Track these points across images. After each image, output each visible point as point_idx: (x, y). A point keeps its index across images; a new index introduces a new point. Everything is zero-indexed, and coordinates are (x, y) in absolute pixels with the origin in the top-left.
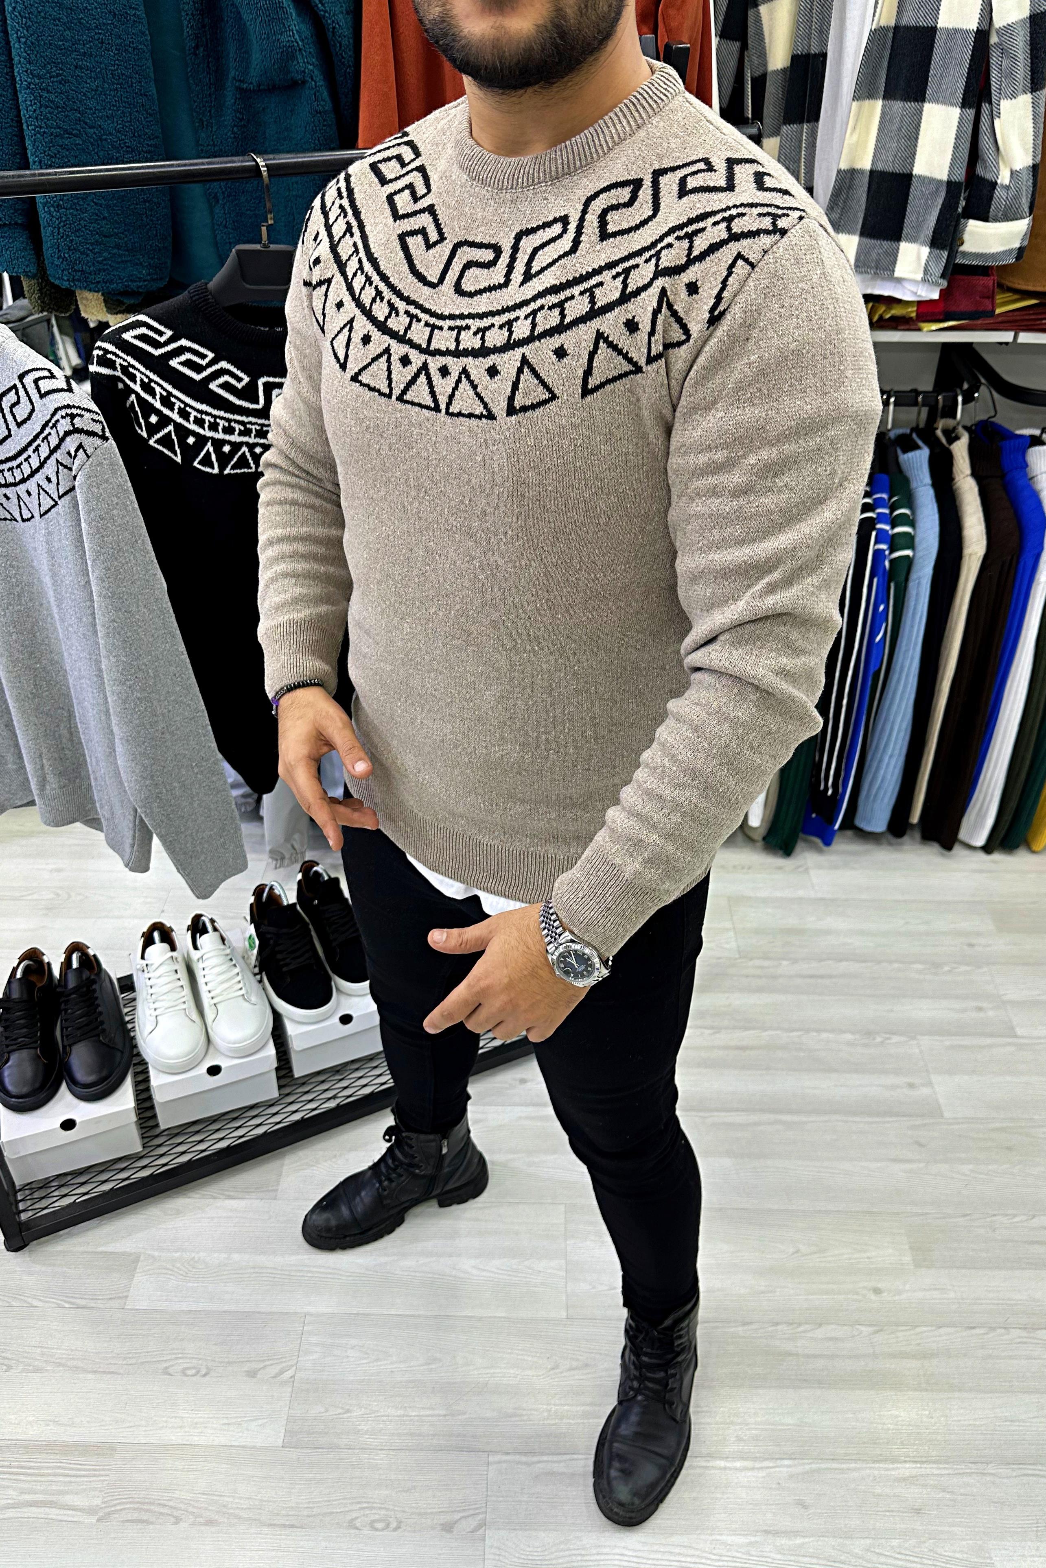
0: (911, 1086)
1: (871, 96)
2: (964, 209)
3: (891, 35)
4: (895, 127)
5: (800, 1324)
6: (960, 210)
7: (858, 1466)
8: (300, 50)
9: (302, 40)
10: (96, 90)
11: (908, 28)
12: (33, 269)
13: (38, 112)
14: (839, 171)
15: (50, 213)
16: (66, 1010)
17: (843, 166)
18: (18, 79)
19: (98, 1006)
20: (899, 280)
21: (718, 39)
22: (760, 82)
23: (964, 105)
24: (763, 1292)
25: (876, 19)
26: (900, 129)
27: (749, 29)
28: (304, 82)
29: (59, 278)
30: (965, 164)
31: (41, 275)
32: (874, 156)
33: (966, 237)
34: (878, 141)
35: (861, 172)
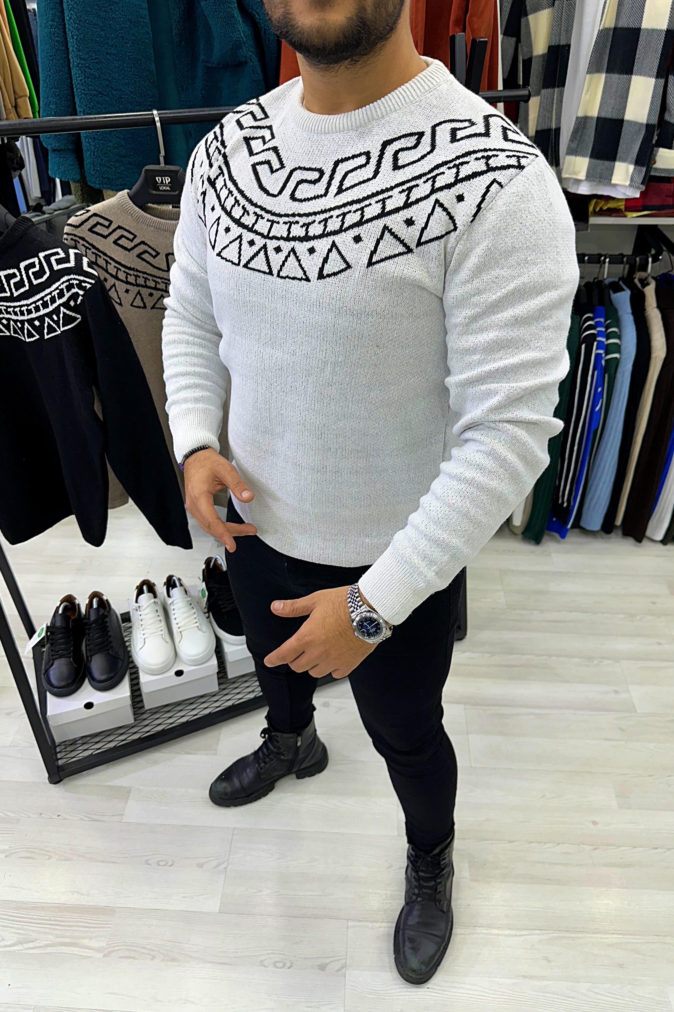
0: (616, 692)
1: (598, 71)
2: (656, 141)
3: (611, 33)
4: (614, 90)
5: (545, 843)
6: (654, 142)
8: (244, 43)
9: (246, 37)
10: (119, 68)
11: (622, 29)
12: (78, 177)
13: (83, 81)
14: (577, 118)
15: (89, 142)
16: (89, 634)
17: (580, 114)
18: (71, 61)
19: (109, 631)
20: (615, 185)
21: (502, 36)
22: (528, 63)
23: (658, 76)
24: (522, 822)
25: (602, 23)
26: (616, 92)
27: (522, 30)
28: (246, 63)
29: (93, 183)
30: (658, 113)
31: (83, 181)
32: (600, 108)
33: (657, 158)
34: (602, 99)
35: (592, 118)
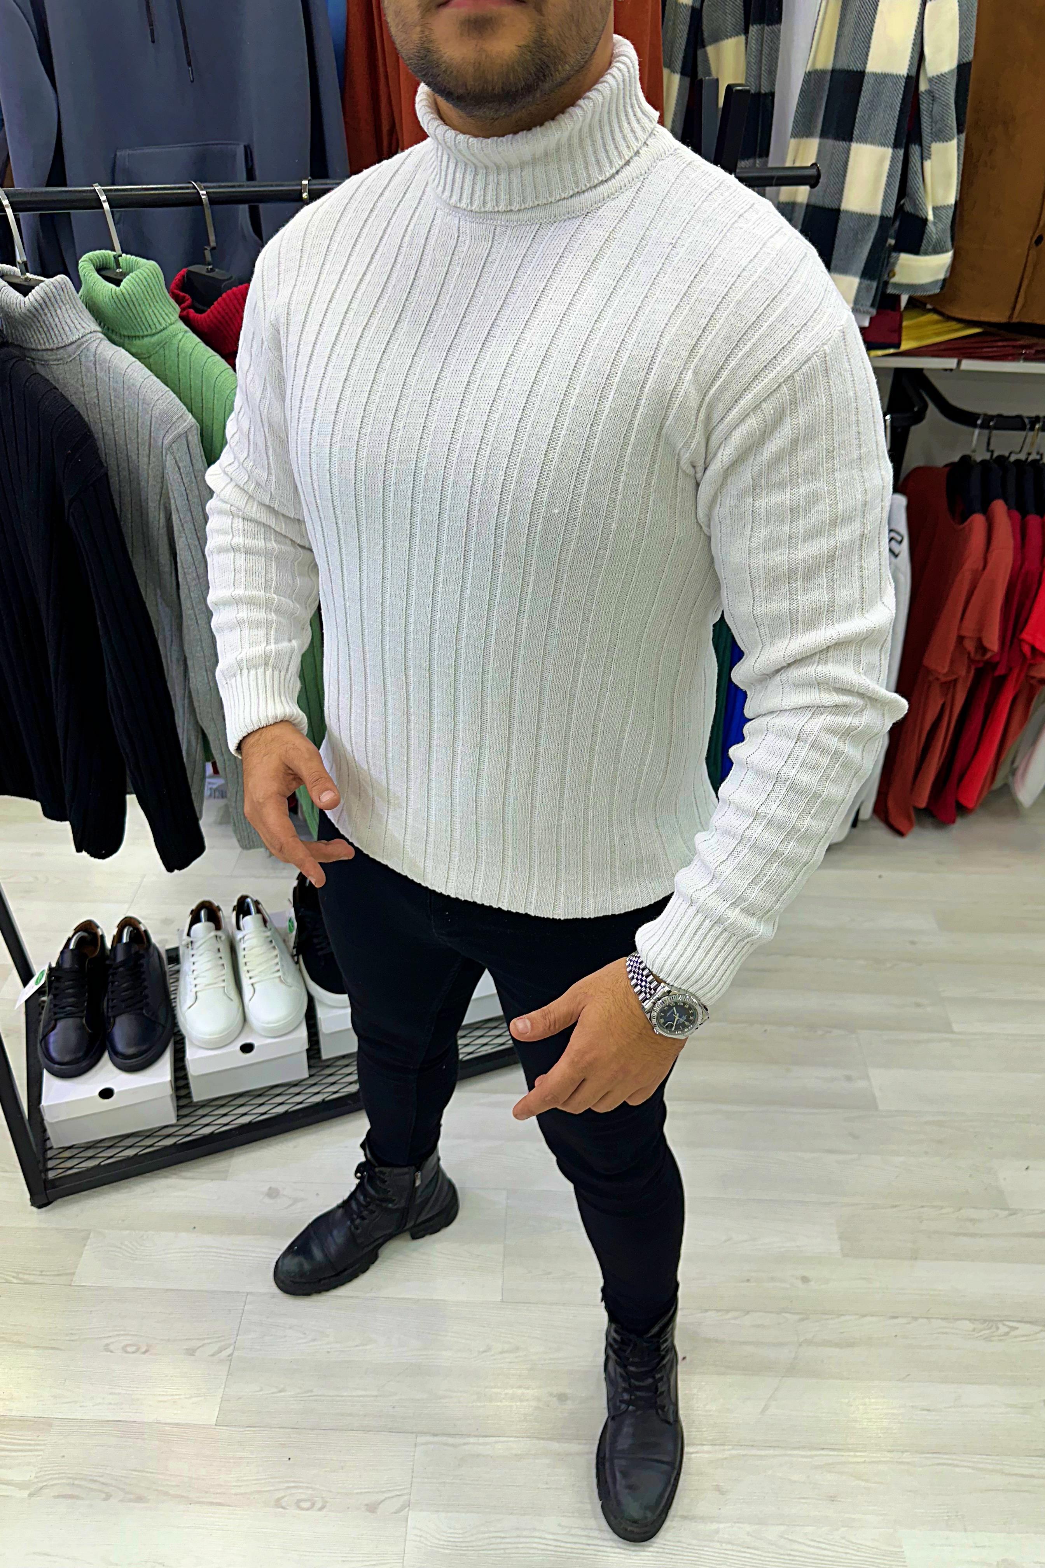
5: (728, 1312)
7: (776, 1453)
16: (113, 982)
19: (144, 980)
